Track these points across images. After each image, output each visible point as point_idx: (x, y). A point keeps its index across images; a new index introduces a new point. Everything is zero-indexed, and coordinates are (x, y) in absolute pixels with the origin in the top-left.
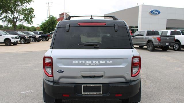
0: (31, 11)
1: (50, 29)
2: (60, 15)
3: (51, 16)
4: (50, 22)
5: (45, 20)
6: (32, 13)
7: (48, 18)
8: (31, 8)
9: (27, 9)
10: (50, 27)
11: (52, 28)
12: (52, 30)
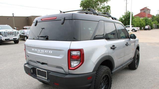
0: (108, 8)
1: (126, 23)
2: (141, 10)
3: (128, 11)
4: (126, 17)
5: (123, 16)
6: (109, 10)
7: (125, 13)
8: (108, 6)
9: (105, 7)
10: (126, 22)
11: (128, 22)
12: (128, 24)
